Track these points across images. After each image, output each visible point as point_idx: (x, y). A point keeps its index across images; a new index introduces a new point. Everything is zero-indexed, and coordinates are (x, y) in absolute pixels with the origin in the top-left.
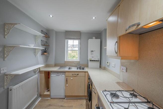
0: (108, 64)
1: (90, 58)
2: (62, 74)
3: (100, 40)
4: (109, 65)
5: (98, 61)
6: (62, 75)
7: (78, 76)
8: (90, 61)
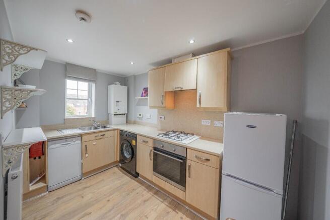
0: (141, 116)
1: (115, 111)
2: (74, 140)
3: (126, 87)
4: (143, 117)
5: (124, 114)
6: (74, 142)
7: (104, 137)
8: (115, 115)
